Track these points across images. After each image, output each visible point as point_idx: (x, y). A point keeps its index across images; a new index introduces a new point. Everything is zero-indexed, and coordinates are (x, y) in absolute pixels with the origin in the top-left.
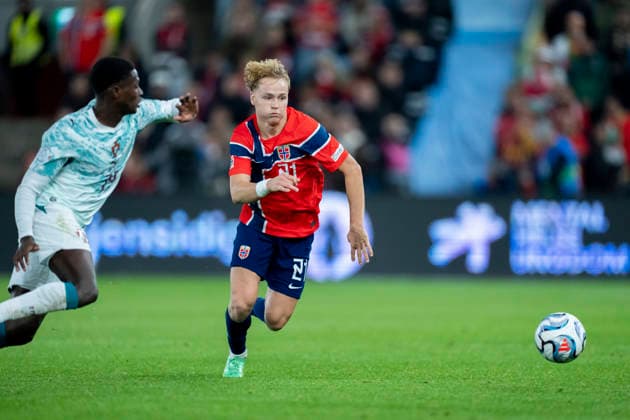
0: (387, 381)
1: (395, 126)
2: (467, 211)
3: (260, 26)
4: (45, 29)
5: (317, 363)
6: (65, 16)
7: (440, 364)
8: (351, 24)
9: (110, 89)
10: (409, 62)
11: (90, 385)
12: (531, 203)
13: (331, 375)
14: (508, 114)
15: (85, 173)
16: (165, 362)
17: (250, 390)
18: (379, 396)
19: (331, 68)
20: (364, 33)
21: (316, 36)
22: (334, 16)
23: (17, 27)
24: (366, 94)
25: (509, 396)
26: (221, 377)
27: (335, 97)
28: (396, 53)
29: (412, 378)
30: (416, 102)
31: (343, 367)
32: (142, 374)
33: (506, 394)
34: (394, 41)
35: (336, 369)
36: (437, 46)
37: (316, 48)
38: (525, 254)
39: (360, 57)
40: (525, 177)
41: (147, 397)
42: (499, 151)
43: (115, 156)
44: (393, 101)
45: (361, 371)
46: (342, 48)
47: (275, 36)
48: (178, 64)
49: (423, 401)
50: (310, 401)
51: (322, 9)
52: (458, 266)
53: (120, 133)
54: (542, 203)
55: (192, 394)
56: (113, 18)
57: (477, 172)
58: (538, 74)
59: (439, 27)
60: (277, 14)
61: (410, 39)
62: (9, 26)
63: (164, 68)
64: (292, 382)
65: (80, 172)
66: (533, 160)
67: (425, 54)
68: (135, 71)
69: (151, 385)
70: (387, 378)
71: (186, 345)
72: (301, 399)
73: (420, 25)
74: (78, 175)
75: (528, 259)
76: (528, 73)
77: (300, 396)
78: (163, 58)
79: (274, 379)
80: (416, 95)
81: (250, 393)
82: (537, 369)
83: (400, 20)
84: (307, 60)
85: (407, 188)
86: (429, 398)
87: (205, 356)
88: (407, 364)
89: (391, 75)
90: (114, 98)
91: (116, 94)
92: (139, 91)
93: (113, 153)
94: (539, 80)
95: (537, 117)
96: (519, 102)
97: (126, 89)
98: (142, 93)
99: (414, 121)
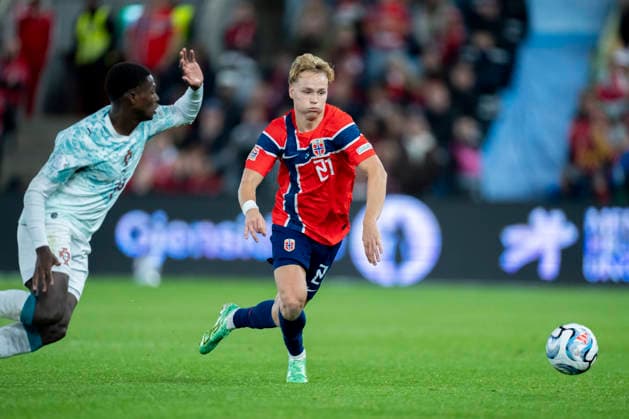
0: (455, 389)
1: (467, 129)
2: (539, 217)
3: (331, 25)
4: (112, 27)
5: (384, 370)
6: (132, 14)
7: (509, 373)
8: (423, 25)
9: (126, 95)
10: (482, 64)
11: (152, 388)
12: (605, 210)
13: (396, 382)
14: (582, 119)
15: (96, 182)
16: (228, 366)
17: (315, 396)
18: (446, 404)
19: (402, 69)
20: (436, 35)
21: (387, 37)
22: (406, 17)
23: (83, 25)
24: (438, 97)
25: (579, 406)
26: (285, 382)
27: (406, 98)
28: (469, 55)
29: (480, 385)
30: (488, 105)
31: (410, 374)
32: (204, 378)
33: (576, 403)
34: (467, 42)
35: (402, 375)
36: (512, 48)
37: (387, 50)
38: (598, 262)
39: (432, 59)
40: (599, 183)
41: (209, 402)
42: (572, 156)
43: (126, 164)
44: (465, 104)
45: (428, 378)
46: (414, 49)
47: (345, 36)
48: (246, 63)
49: (491, 410)
50: (376, 408)
51: (394, 10)
52: (529, 273)
53: (134, 141)
54: (616, 210)
55: (255, 399)
56: (181, 16)
57: (549, 177)
58: (614, 78)
59: (513, 29)
60: (348, 14)
61: (483, 40)
62: (74, 23)
63: (232, 68)
64: (357, 389)
65: (91, 179)
66: (607, 165)
67: (498, 56)
68: (151, 76)
69: (213, 389)
70: (454, 386)
71: (250, 349)
72: (366, 406)
73: (494, 27)
74: (89, 182)
75: (600, 266)
76: (603, 77)
77: (365, 403)
78: (232, 58)
79: (339, 384)
80: (488, 98)
81: (315, 399)
82: (608, 379)
83: (473, 20)
84: (377, 61)
85: (478, 193)
86: (497, 406)
87: (269, 360)
88: (475, 371)
89: (463, 77)
90: (130, 104)
91: (133, 100)
92: (155, 97)
93: (126, 161)
94: (615, 85)
95: (612, 122)
96: (593, 106)
97: (143, 95)
98: (158, 99)
99: (486, 126)
